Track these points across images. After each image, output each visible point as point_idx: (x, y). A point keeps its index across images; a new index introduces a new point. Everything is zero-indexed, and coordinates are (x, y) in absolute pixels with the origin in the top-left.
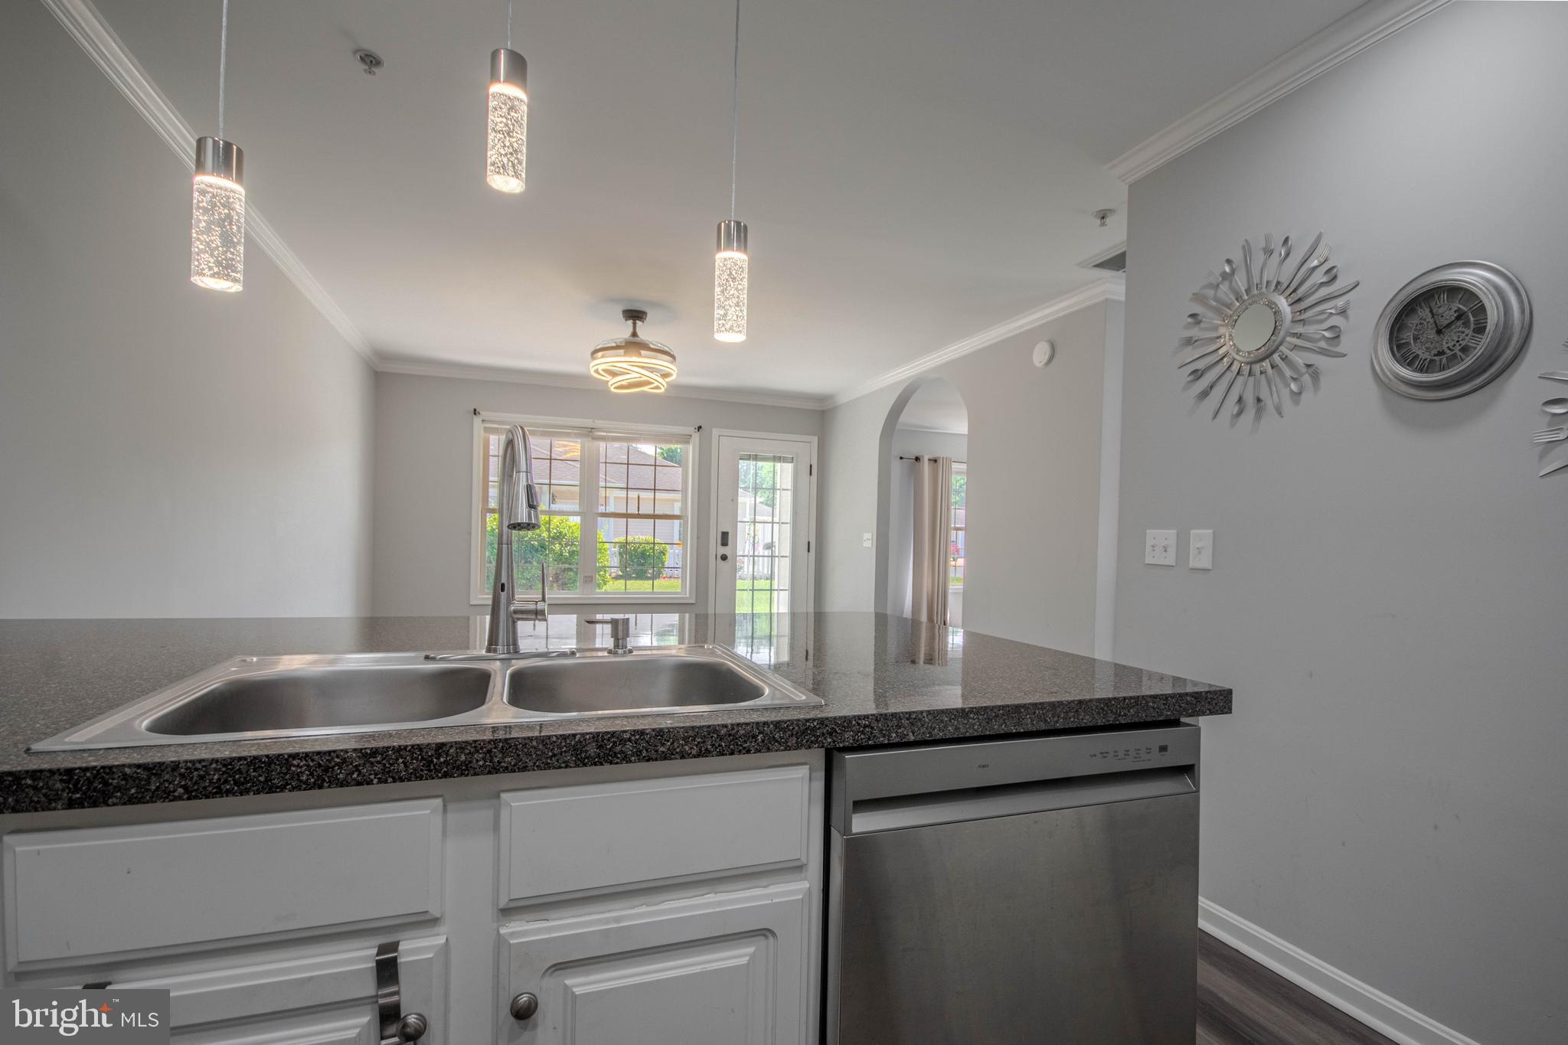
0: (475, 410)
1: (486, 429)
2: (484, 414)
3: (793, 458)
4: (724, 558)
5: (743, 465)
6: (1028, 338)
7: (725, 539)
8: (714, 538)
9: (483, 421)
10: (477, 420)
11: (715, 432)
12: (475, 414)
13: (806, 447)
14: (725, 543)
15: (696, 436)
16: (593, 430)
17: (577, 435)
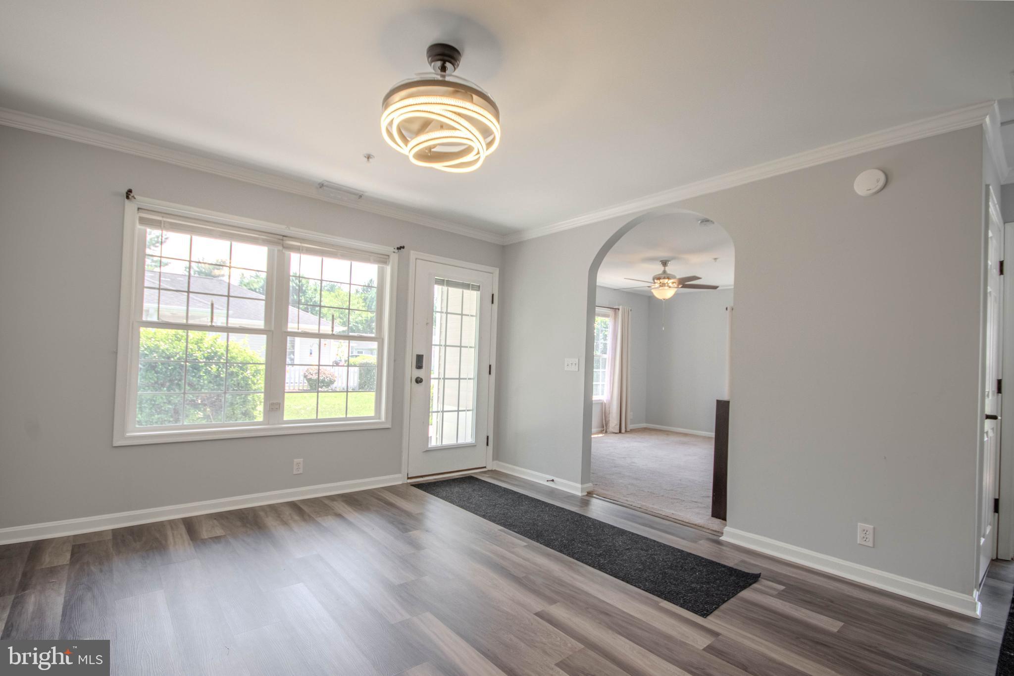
0: (130, 191)
1: (143, 221)
2: (141, 200)
3: (479, 286)
4: (419, 381)
5: (438, 289)
6: (852, 165)
7: (420, 362)
8: (410, 361)
9: (139, 209)
10: (130, 207)
11: (413, 255)
12: (128, 197)
13: (490, 278)
14: (419, 366)
15: (394, 257)
16: (285, 238)
17: (265, 242)
